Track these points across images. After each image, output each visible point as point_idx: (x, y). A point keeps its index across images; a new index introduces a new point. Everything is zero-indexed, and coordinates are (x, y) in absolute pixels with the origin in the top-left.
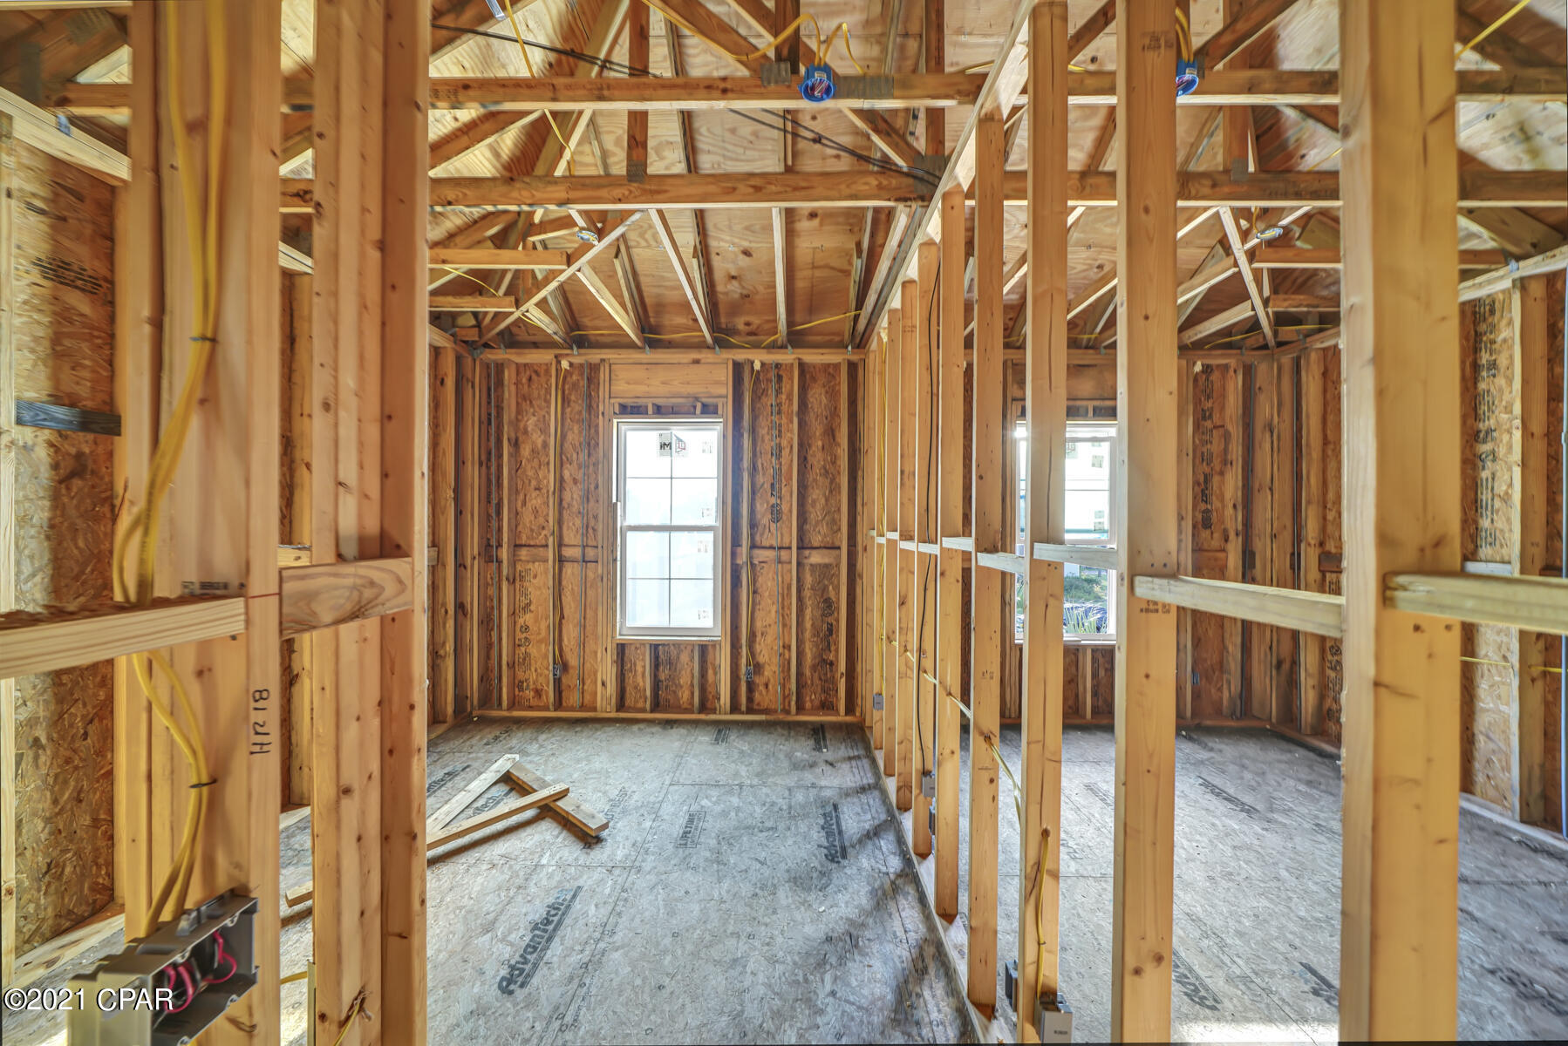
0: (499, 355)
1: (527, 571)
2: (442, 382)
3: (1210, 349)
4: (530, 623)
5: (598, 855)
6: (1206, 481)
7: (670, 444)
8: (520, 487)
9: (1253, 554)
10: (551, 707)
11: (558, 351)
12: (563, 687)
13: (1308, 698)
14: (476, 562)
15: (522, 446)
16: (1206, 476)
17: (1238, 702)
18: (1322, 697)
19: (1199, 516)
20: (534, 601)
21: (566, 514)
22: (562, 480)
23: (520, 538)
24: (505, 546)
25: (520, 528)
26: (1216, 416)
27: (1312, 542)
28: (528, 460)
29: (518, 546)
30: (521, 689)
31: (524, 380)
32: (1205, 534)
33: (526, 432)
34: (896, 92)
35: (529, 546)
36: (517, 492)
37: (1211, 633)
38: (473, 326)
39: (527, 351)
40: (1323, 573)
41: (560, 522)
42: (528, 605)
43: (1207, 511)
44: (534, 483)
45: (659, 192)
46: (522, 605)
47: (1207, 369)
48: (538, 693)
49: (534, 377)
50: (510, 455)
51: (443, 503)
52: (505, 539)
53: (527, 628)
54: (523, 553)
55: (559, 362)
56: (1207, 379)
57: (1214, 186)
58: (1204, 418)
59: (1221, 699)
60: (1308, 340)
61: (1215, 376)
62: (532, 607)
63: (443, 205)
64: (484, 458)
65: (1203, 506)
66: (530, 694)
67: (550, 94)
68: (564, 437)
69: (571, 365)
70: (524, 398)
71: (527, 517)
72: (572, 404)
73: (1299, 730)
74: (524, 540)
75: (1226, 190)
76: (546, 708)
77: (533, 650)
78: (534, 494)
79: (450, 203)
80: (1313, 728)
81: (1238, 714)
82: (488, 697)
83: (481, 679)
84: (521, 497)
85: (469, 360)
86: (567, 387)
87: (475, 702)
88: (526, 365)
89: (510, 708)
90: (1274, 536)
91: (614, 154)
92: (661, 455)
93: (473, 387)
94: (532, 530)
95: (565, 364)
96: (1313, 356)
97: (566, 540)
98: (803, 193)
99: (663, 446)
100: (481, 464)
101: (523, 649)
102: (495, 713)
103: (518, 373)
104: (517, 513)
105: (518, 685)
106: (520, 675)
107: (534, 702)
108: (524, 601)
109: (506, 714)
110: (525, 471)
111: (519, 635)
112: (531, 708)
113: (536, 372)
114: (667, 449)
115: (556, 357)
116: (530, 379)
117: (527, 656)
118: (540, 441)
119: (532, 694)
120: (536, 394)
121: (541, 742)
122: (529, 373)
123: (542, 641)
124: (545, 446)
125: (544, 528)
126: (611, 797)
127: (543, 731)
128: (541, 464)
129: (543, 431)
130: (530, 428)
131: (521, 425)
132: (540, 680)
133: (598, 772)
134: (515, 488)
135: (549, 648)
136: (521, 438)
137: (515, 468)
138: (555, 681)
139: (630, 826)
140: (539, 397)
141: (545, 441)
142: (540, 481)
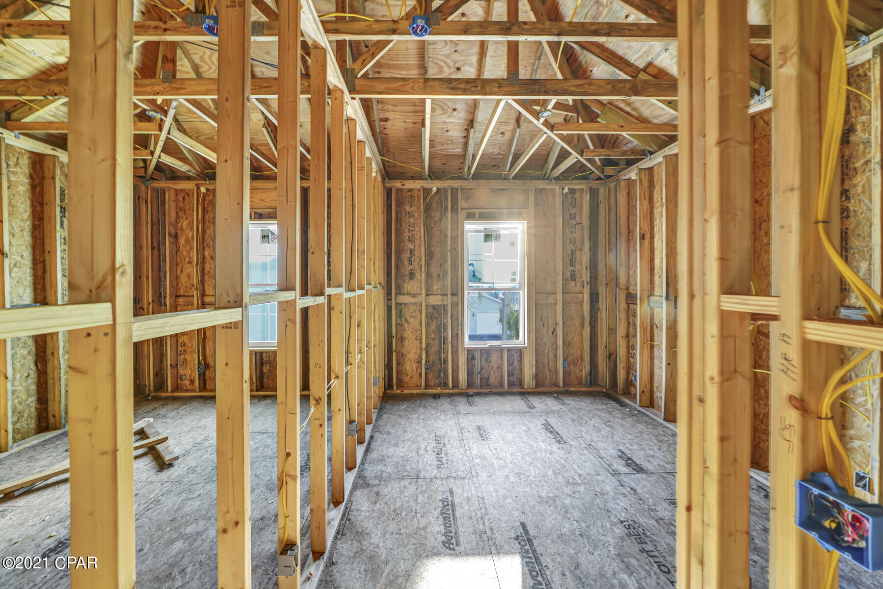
0: (162, 184)
3: (571, 180)
4: (186, 341)
5: (165, 475)
6: (572, 254)
7: (268, 236)
8: (179, 262)
9: (597, 295)
10: (197, 390)
11: (198, 182)
12: (207, 378)
13: (621, 374)
14: (151, 306)
15: (180, 237)
16: (572, 251)
17: (589, 378)
18: (628, 373)
19: (568, 274)
21: (206, 278)
22: (204, 257)
23: (179, 291)
24: (168, 296)
25: (179, 286)
26: (578, 217)
27: (623, 287)
28: (183, 246)
29: (177, 296)
30: (182, 380)
31: (180, 199)
32: (572, 284)
33: (182, 229)
34: (265, 32)
35: (185, 296)
36: (177, 265)
37: (575, 339)
38: (142, 167)
39: (183, 182)
40: (628, 304)
41: (203, 282)
43: (573, 271)
44: (187, 259)
45: (182, 89)
47: (572, 191)
48: (192, 382)
49: (186, 197)
50: (171, 243)
52: (168, 292)
53: (185, 344)
54: (181, 300)
55: (198, 188)
56: (573, 197)
57: (500, 87)
58: (571, 219)
59: (582, 375)
60: (620, 174)
61: (577, 195)
63: (52, 96)
64: (155, 244)
65: (571, 268)
66: (187, 383)
67: (61, 30)
68: (204, 232)
69: (208, 190)
70: (181, 209)
71: (183, 279)
72: (209, 213)
73: (617, 393)
74: (182, 292)
75: (506, 89)
76: (195, 391)
77: (188, 357)
78: (188, 266)
79: (56, 94)
80: (623, 390)
81: (589, 383)
82: (160, 385)
83: (156, 375)
84: (180, 267)
85: (144, 187)
86: (206, 203)
87: (152, 388)
88: (181, 190)
89: (173, 391)
90: (607, 284)
91: (202, 67)
92: (263, 242)
93: (146, 203)
94: (187, 287)
95: (203, 190)
96: (622, 183)
97: (207, 292)
98: (265, 90)
99: (264, 237)
100: (153, 248)
101: (182, 356)
102: (163, 394)
103: (176, 195)
104: (177, 277)
105: (178, 377)
106: (181, 371)
107: (189, 387)
109: (170, 394)
110: (181, 252)
111: (180, 348)
112: (187, 391)
113: (187, 194)
114: (266, 238)
115: (196, 185)
116: (184, 198)
117: (185, 360)
118: (190, 234)
119: (188, 382)
120: (187, 207)
121: (180, 410)
122: (183, 195)
123: (193, 351)
124: (193, 238)
125: (193, 285)
126: (197, 441)
127: (185, 404)
128: (191, 248)
129: (192, 229)
130: (184, 227)
131: (179, 225)
132: (193, 374)
133: (200, 427)
134: (175, 262)
135: (196, 355)
136: (179, 233)
137: (175, 250)
138: (199, 374)
139: (195, 458)
140: (189, 209)
141: (193, 235)
142: (191, 258)
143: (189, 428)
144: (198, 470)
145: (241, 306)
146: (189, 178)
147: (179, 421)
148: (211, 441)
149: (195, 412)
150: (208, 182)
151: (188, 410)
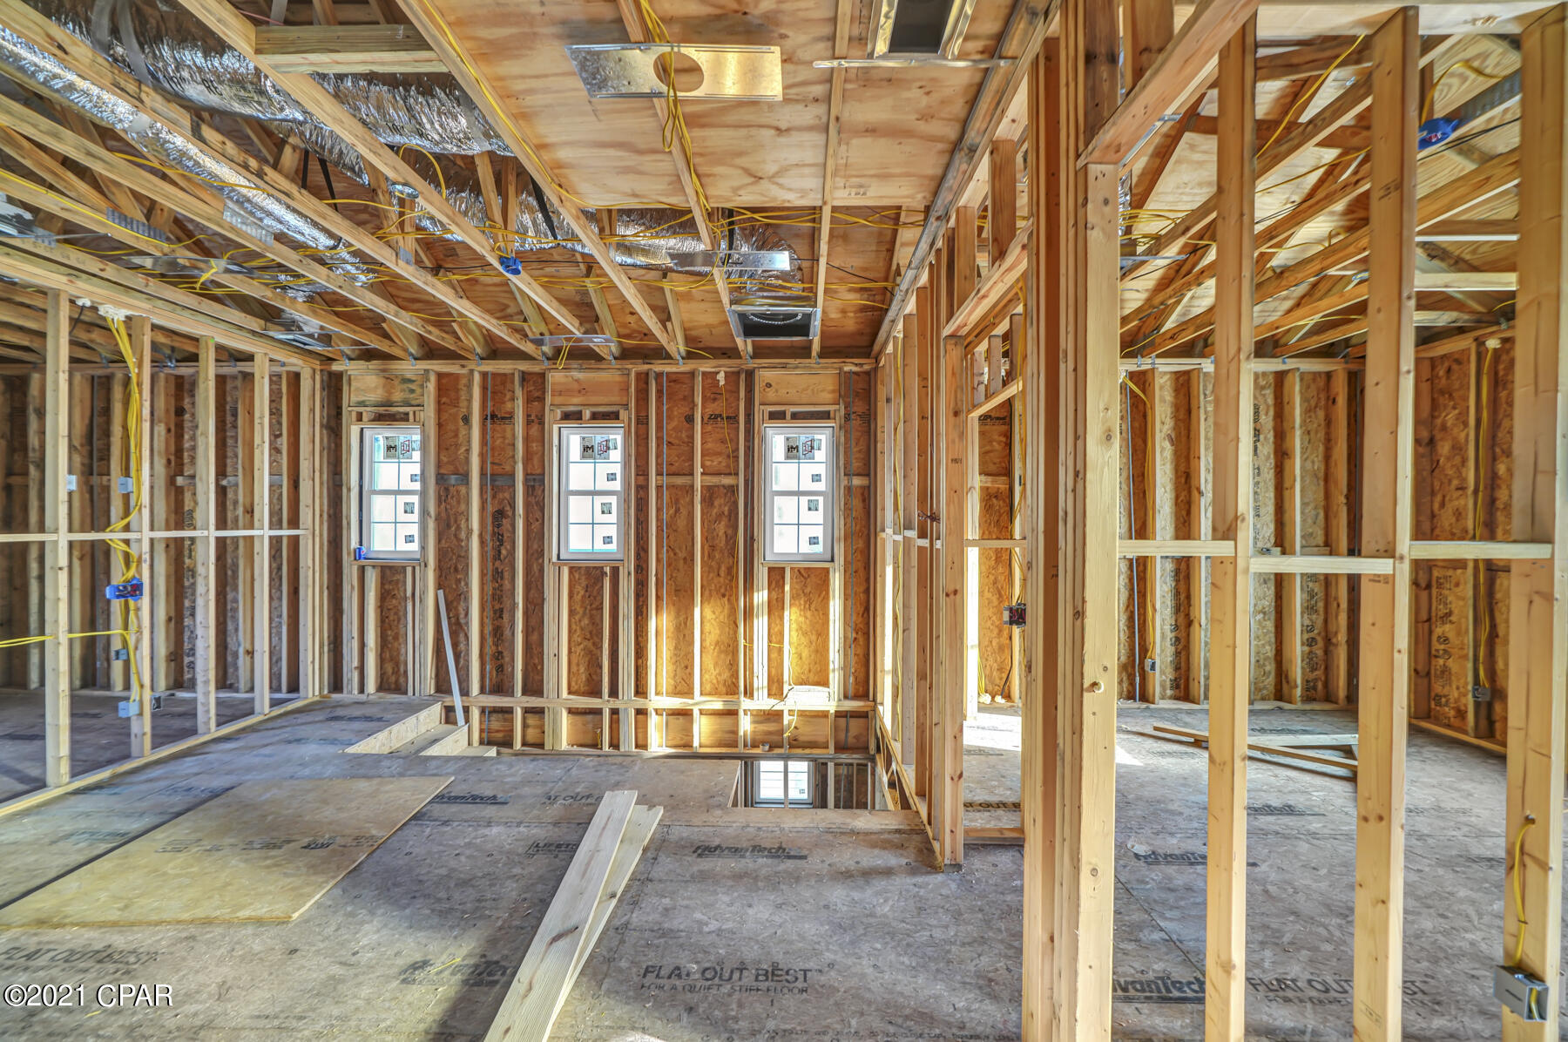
1: (1445, 577)
2: (1334, 401)
4: (1451, 635)
8: (1437, 488)
10: (1470, 732)
11: (1479, 333)
15: (1440, 444)
20: (1456, 612)
21: (1499, 516)
25: (1437, 531)
28: (1447, 458)
30: (1438, 703)
31: (1441, 373)
33: (1444, 428)
36: (1433, 494)
39: (1445, 341)
41: (1490, 525)
42: (1450, 614)
44: (1455, 482)
46: (1440, 614)
48: (1460, 713)
49: (1455, 367)
50: (1418, 456)
51: (1335, 508)
53: (1446, 640)
55: (1481, 344)
62: (1453, 618)
66: (1450, 712)
68: (1495, 426)
69: (1503, 341)
70: (1442, 392)
71: (1446, 520)
76: (1465, 732)
77: (1452, 664)
78: (1455, 494)
84: (1438, 498)
88: (1443, 357)
95: (1492, 343)
101: (1441, 662)
103: (1432, 368)
104: (1433, 516)
105: (1429, 696)
106: (1438, 688)
107: (1453, 722)
108: (1443, 610)
110: (1444, 470)
111: (1436, 645)
112: (1449, 726)
113: (1456, 361)
115: (1476, 339)
116: (1449, 371)
117: (1445, 671)
118: (1463, 435)
119: (1452, 713)
120: (1457, 385)
121: (1424, 750)
122: (1446, 364)
123: (1465, 657)
124: (1467, 440)
125: (1467, 532)
126: (1442, 805)
127: (1438, 745)
128: (1464, 461)
129: (1466, 424)
130: (1449, 424)
131: (1439, 421)
132: (1463, 700)
133: (1457, 790)
134: (1429, 490)
135: (1470, 665)
136: (1438, 436)
137: (1428, 468)
138: (1477, 705)
139: (1430, 825)
140: (1462, 386)
141: (1467, 435)
142: (1464, 480)
143: (1434, 782)
144: (1430, 841)
145: (1393, 556)
146: (1461, 330)
147: (1417, 763)
148: (1473, 819)
149: (1454, 764)
150: (1504, 326)
151: (1441, 756)
